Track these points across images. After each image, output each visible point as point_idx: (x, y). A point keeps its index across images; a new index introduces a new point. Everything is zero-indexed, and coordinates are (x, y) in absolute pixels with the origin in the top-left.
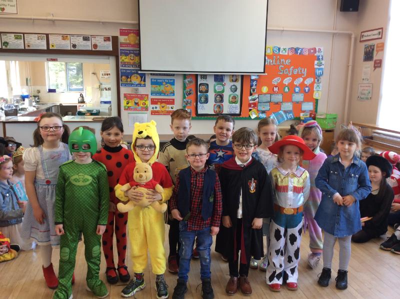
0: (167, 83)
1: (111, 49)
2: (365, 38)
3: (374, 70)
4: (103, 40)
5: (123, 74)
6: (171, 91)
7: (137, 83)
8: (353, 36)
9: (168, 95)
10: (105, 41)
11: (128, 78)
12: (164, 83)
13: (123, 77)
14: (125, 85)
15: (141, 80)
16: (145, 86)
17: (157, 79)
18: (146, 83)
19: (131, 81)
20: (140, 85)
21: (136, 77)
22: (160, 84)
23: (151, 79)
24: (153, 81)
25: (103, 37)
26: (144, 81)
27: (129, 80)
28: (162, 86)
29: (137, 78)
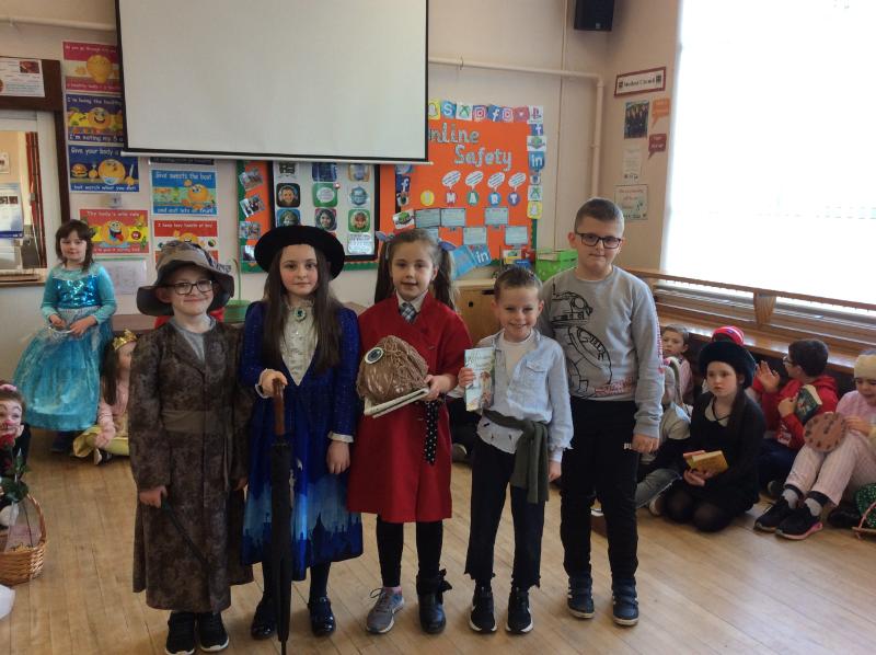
0: (194, 183)
1: (40, 92)
2: (625, 89)
3: (651, 156)
4: (18, 68)
5: (76, 159)
6: (209, 202)
7: (116, 181)
8: (600, 84)
9: (198, 212)
10: (22, 70)
11: (89, 168)
12: (188, 183)
13: (78, 167)
14: (84, 186)
15: (127, 175)
16: (137, 190)
17: (169, 173)
18: (141, 182)
19: (98, 177)
20: (125, 185)
21: (111, 168)
22: (177, 184)
23: (154, 172)
24: (158, 176)
25: (18, 62)
26: (135, 176)
27: (93, 174)
28: (181, 189)
29: (115, 169)
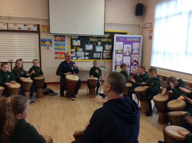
0: (62, 45)
1: (36, 30)
2: (146, 27)
3: (149, 40)
4: (33, 26)
6: (64, 48)
8: (141, 26)
9: (62, 50)
13: (42, 42)
14: (43, 45)
15: (50, 44)
17: (57, 43)
18: (53, 45)
19: (45, 44)
21: (48, 42)
28: (59, 46)
